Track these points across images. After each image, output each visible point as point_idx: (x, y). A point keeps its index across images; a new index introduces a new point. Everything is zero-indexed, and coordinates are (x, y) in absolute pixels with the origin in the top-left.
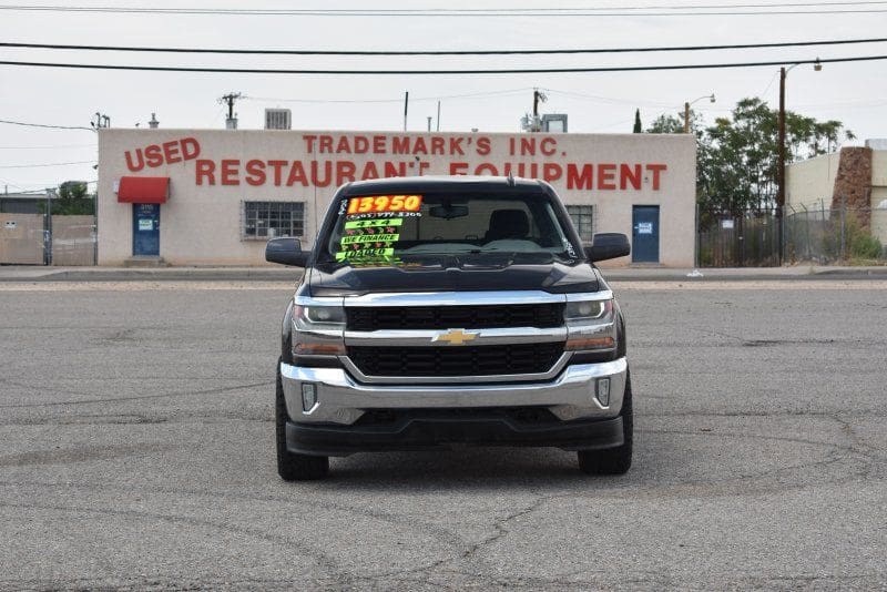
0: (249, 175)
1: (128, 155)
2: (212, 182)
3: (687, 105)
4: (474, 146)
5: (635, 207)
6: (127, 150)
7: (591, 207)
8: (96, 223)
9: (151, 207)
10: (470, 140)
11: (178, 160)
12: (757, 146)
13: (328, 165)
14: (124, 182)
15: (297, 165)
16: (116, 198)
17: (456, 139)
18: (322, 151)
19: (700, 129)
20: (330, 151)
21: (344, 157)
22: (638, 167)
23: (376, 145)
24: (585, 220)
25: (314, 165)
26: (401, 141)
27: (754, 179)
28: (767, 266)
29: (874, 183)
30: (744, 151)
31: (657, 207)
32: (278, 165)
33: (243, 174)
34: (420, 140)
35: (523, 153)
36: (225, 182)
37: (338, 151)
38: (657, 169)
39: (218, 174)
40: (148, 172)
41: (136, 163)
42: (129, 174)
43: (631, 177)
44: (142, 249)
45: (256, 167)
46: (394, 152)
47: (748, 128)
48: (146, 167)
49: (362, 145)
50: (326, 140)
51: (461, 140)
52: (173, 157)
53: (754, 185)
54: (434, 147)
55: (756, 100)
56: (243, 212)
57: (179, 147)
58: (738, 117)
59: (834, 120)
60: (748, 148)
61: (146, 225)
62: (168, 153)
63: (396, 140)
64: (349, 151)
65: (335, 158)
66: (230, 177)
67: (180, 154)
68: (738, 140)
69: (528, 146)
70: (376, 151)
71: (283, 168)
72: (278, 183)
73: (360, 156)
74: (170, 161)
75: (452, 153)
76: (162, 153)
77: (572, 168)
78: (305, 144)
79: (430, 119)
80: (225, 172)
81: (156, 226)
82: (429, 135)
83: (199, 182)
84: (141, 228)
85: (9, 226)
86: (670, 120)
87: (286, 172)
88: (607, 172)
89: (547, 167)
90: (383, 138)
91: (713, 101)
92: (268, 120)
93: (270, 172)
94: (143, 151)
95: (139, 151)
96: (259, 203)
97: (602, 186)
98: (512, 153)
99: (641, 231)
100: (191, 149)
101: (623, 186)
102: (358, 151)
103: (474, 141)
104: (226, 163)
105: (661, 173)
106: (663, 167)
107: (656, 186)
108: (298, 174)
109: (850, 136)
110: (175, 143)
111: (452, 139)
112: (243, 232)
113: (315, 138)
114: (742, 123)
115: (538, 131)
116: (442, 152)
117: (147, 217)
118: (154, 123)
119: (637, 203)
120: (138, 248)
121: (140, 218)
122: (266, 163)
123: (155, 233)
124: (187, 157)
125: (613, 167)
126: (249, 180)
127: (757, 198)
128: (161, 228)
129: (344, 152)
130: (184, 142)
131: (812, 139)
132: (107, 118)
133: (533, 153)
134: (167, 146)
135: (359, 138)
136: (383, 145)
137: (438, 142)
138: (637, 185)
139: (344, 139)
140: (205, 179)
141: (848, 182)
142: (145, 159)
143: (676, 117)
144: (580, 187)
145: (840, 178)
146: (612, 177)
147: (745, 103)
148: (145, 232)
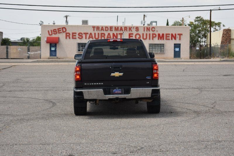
0: (79, 36)
1: (48, 31)
2: (69, 38)
3: (183, 18)
4: (135, 29)
5: (175, 44)
6: (48, 30)
7: (164, 44)
8: (41, 48)
9: (54, 44)
10: (134, 27)
11: (61, 33)
12: (200, 29)
13: (98, 34)
14: (48, 38)
15: (91, 34)
16: (46, 42)
17: (130, 27)
18: (97, 30)
19: (186, 24)
20: (99, 30)
21: (103, 32)
22: (175, 34)
23: (110, 29)
24: (162, 47)
25: (95, 34)
26: (117, 28)
27: (200, 37)
28: (206, 59)
29: (231, 38)
30: (197, 30)
31: (180, 44)
32: (86, 34)
33: (77, 36)
34: (121, 28)
35: (147, 31)
36: (73, 38)
37: (101, 30)
38: (180, 35)
39: (71, 36)
40: (54, 36)
41: (50, 33)
42: (49, 36)
43: (174, 37)
44: (52, 55)
45: (80, 34)
46: (115, 31)
47: (198, 24)
48: (53, 34)
49: (107, 29)
50: (98, 28)
51: (131, 28)
52: (60, 32)
53: (199, 38)
54: (125, 29)
55: (200, 17)
56: (77, 46)
57: (61, 29)
58: (195, 21)
59: (219, 22)
60: (198, 29)
61: (53, 49)
62: (59, 31)
63: (115, 28)
64: (104, 30)
65: (100, 32)
66: (74, 37)
67: (62, 31)
68: (196, 27)
69: (148, 29)
70: (110, 30)
71: (87, 34)
72: (86, 38)
73: (106, 31)
74: (59, 33)
75: (129, 31)
76: (57, 31)
77: (159, 35)
78: (93, 29)
79: (123, 22)
80: (73, 36)
81: (56, 49)
82: (124, 26)
83: (66, 38)
84: (52, 49)
85: (19, 49)
86: (178, 22)
87: (88, 36)
88: (168, 35)
89: (153, 34)
90: (112, 27)
91: (190, 17)
92: (83, 23)
93: (84, 36)
94: (52, 30)
95: (51, 30)
96: (81, 43)
97: (166, 39)
98: (144, 31)
99: (176, 50)
100: (64, 30)
101: (172, 39)
102: (106, 30)
103: (135, 28)
104: (73, 33)
105: (181, 36)
106: (182, 34)
107: (180, 39)
108: (91, 36)
109: (224, 26)
110: (60, 28)
111: (129, 27)
112: (77, 50)
113: (95, 27)
114: (197, 23)
115: (149, 25)
116: (127, 31)
117: (53, 47)
118: (54, 24)
119: (175, 43)
120: (51, 55)
121: (52, 47)
122: (83, 33)
123: (55, 51)
124: (63, 32)
125: (169, 34)
126: (79, 38)
127: (200, 42)
128: (57, 50)
129: (102, 31)
130: (63, 28)
131: (214, 27)
132: (43, 22)
133: (149, 31)
134: (58, 29)
135: (106, 27)
136: (112, 29)
137: (126, 28)
138: (175, 39)
139: (102, 27)
140: (68, 37)
141: (225, 38)
142: (53, 32)
143: (180, 21)
144: (161, 39)
145: (223, 37)
146: (169, 37)
147: (197, 18)
148: (52, 50)
